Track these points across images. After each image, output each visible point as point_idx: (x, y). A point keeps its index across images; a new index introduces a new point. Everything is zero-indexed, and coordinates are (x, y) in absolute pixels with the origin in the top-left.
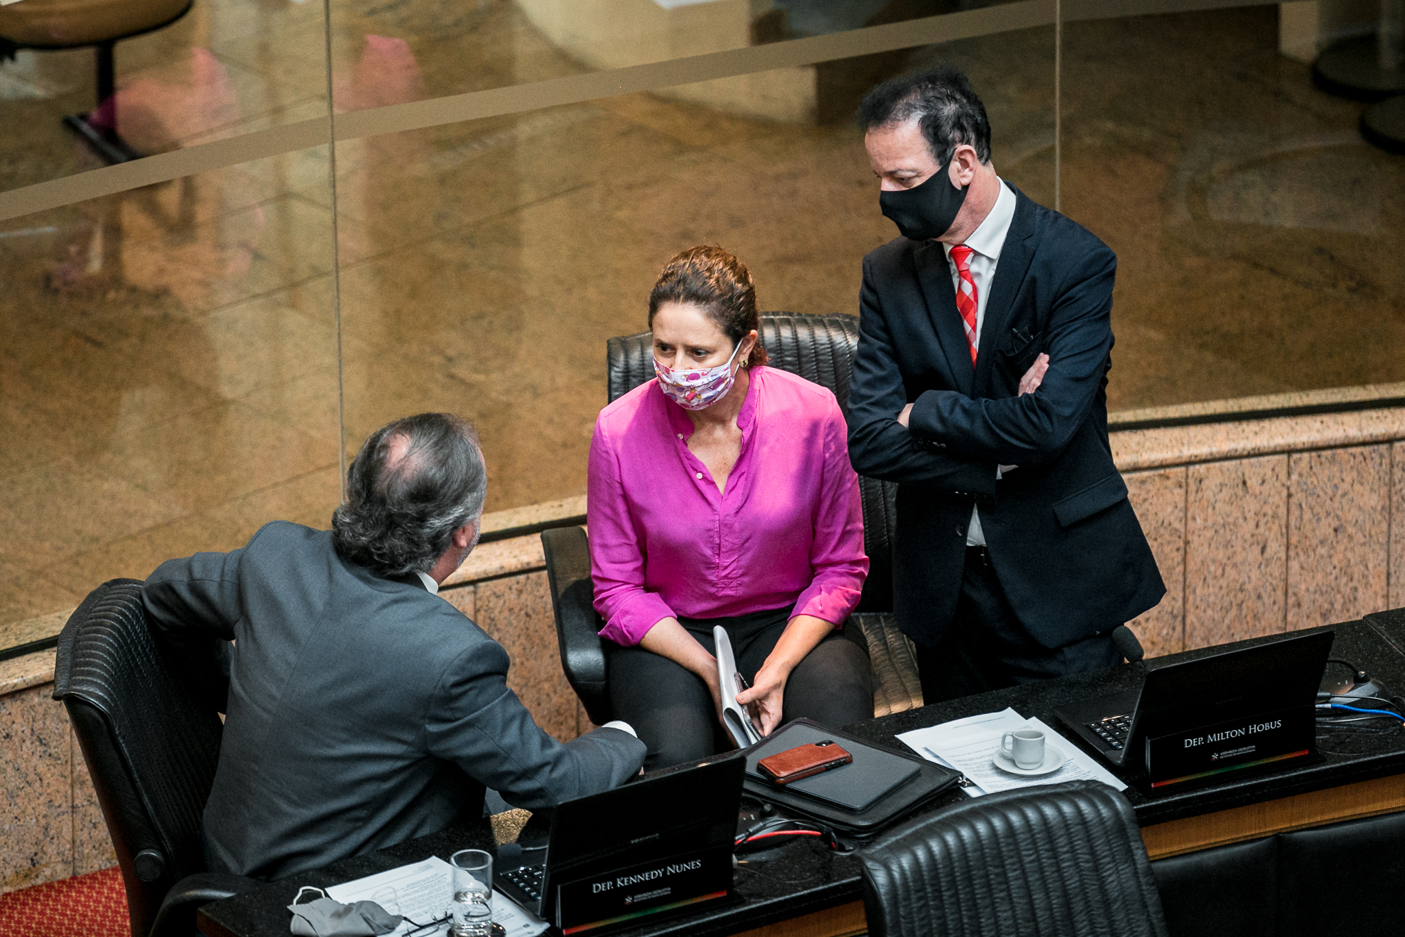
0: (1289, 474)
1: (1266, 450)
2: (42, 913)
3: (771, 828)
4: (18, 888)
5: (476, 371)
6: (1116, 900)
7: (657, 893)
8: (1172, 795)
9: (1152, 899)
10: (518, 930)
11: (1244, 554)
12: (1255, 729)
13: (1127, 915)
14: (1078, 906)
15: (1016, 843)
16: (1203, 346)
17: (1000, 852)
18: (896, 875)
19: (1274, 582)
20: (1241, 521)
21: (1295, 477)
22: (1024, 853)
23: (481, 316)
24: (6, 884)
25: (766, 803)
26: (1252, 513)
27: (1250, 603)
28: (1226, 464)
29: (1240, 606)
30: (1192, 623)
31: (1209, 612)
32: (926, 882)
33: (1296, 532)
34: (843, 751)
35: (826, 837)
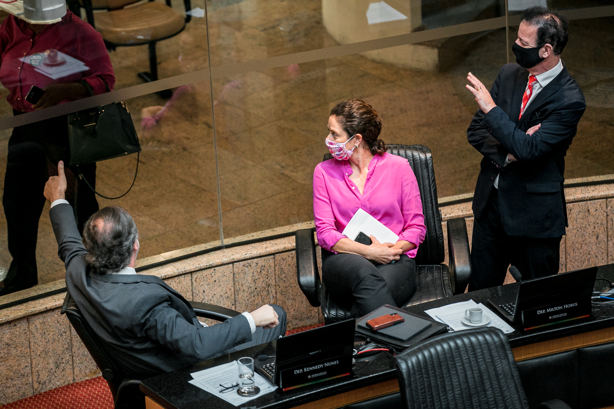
0: (607, 207)
1: (597, 197)
2: (100, 387)
3: (369, 348)
4: (91, 378)
5: (293, 171)
6: (501, 374)
7: (321, 374)
8: (533, 333)
9: (516, 374)
10: (265, 389)
11: (589, 239)
12: (567, 306)
13: (506, 380)
14: (485, 377)
15: (460, 352)
16: (586, 157)
17: (453, 355)
18: (410, 365)
19: (602, 251)
20: (588, 226)
21: (609, 208)
22: (463, 356)
23: (296, 150)
24: (86, 376)
25: (368, 338)
26: (592, 223)
27: (593, 259)
28: (581, 203)
29: (589, 260)
30: (569, 267)
31: (576, 263)
32: (422, 367)
33: (610, 230)
34: (400, 317)
35: (391, 352)
